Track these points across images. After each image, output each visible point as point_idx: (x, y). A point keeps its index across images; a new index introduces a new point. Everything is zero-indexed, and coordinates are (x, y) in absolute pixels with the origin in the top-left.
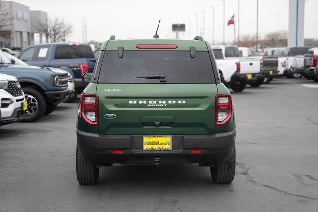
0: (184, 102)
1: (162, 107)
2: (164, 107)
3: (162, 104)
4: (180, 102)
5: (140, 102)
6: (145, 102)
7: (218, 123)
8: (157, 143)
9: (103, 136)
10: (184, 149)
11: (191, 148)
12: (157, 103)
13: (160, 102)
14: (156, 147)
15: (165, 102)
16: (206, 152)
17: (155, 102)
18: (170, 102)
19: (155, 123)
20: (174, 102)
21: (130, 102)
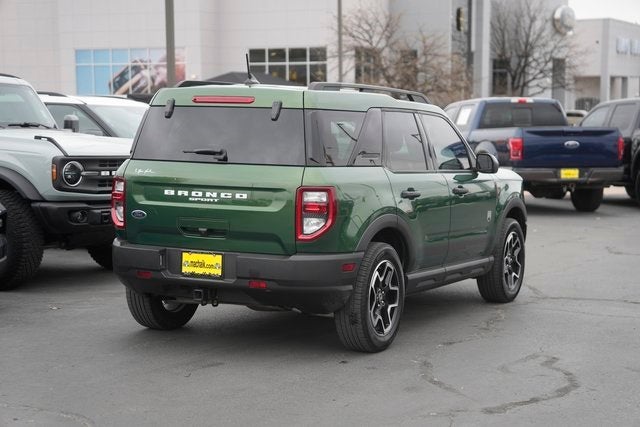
0: (245, 196)
1: (210, 203)
2: (214, 203)
3: (211, 197)
4: (238, 196)
5: (180, 193)
6: (186, 193)
7: (300, 237)
8: (202, 265)
9: (126, 247)
10: (238, 278)
11: (248, 276)
12: (204, 196)
13: (208, 194)
14: (199, 271)
15: (215, 195)
16: (273, 286)
17: (200, 194)
18: (223, 195)
19: (200, 229)
20: (230, 195)
21: (166, 192)
